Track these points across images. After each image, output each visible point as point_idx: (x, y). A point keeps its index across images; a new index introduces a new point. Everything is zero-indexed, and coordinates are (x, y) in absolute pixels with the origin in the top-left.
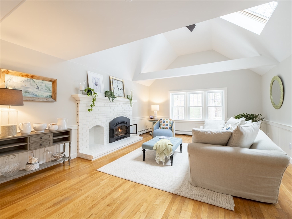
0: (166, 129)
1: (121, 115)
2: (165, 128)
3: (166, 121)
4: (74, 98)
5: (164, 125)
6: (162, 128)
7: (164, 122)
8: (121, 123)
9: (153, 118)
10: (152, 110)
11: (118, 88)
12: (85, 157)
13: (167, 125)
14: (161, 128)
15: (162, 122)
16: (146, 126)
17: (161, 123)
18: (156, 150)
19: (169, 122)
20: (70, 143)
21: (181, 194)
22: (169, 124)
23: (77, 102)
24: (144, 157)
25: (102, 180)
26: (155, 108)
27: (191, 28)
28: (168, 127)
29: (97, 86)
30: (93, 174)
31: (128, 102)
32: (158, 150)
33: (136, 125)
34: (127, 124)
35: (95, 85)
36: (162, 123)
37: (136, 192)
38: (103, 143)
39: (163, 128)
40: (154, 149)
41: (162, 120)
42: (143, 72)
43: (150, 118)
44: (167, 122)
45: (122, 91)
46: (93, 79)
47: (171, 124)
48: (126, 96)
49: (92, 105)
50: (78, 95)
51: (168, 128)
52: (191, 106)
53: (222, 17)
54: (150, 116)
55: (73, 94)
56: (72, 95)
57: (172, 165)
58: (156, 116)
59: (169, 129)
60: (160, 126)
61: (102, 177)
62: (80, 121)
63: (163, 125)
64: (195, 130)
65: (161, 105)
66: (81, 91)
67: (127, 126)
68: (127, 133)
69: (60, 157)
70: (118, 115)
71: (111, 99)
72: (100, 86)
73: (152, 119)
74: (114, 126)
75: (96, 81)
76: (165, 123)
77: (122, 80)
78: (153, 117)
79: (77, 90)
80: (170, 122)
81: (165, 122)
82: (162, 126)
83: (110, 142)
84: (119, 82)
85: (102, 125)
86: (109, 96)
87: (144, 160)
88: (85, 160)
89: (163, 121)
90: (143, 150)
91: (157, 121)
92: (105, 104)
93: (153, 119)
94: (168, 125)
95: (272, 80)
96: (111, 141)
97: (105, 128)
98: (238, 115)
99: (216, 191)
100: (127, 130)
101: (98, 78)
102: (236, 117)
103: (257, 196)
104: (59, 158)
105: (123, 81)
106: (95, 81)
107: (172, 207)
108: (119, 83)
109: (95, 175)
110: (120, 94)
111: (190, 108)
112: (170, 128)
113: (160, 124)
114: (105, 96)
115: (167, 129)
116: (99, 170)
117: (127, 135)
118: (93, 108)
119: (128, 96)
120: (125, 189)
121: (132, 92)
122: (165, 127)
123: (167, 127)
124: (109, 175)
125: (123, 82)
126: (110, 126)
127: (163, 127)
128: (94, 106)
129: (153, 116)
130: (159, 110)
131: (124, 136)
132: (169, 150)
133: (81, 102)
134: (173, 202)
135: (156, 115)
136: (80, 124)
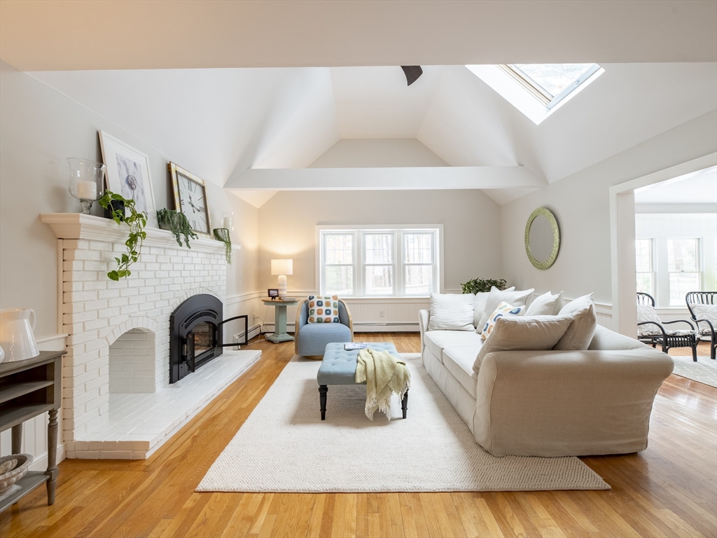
0: (327, 321)
1: (201, 289)
2: (324, 320)
3: (324, 301)
4: (48, 226)
5: (320, 311)
6: (315, 320)
7: (320, 304)
8: (201, 315)
9: (277, 296)
10: (272, 274)
11: (193, 206)
12: (105, 454)
13: (328, 312)
14: (312, 321)
15: (315, 303)
16: (254, 319)
17: (313, 308)
18: (365, 383)
19: (332, 305)
20: (52, 414)
21: (498, 487)
22: (332, 309)
23: (62, 245)
24: (323, 409)
25: (251, 520)
26: (282, 268)
27: (413, 73)
28: (333, 316)
29: (132, 189)
30: (191, 510)
31: (220, 247)
32: (374, 382)
33: (245, 318)
34: (215, 317)
35: (127, 186)
36: (316, 308)
37: (394, 523)
38: (151, 389)
39: (319, 321)
40: (358, 380)
41: (315, 300)
42: (257, 165)
43: (269, 296)
44: (328, 304)
45: (203, 214)
46: (118, 164)
47: (337, 309)
48: (212, 232)
49: (127, 257)
50: (78, 217)
51: (332, 320)
52: (367, 263)
53: (471, 68)
54: (269, 290)
55: (47, 210)
56: (40, 217)
57: (404, 417)
58: (284, 290)
59: (334, 322)
60: (308, 316)
61: (238, 509)
62: (76, 318)
63: (318, 314)
64: (507, 321)
65: (297, 259)
66: (84, 204)
67: (216, 322)
68: (216, 344)
69: (14, 479)
70: (192, 291)
71: (182, 237)
72: (143, 193)
73: (273, 297)
74: (184, 327)
75: (131, 173)
76: (324, 308)
77: (200, 182)
78: (276, 292)
79: (60, 196)
80: (334, 303)
81: (322, 305)
82: (315, 316)
83: (171, 382)
84: (193, 185)
85: (149, 328)
86: (175, 228)
87: (323, 418)
88: (109, 466)
89: (318, 302)
90: (320, 390)
91: (292, 302)
92: (157, 255)
93: (277, 299)
94: (330, 311)
95: (532, 214)
96: (174, 378)
97: (157, 336)
98: (469, 283)
99: (547, 454)
100: (214, 336)
101: (135, 164)
102: (465, 285)
103: (619, 445)
104: (9, 485)
105: (205, 185)
106: (127, 170)
107: (512, 529)
108: (193, 190)
109: (206, 508)
110: (197, 224)
111: (367, 267)
112: (336, 320)
113: (307, 309)
114: (160, 228)
115: (329, 322)
116: (204, 485)
117: (216, 351)
118: (132, 266)
119: (220, 233)
120: (354, 525)
121: (226, 220)
122: (324, 316)
123: (328, 316)
124: (261, 496)
125: (203, 188)
126: (172, 328)
127: (318, 319)
128: (135, 260)
129: (277, 290)
130: (292, 274)
131: (209, 353)
132: (402, 377)
133: (81, 244)
134: (501, 516)
135: (285, 287)
136: (77, 328)
